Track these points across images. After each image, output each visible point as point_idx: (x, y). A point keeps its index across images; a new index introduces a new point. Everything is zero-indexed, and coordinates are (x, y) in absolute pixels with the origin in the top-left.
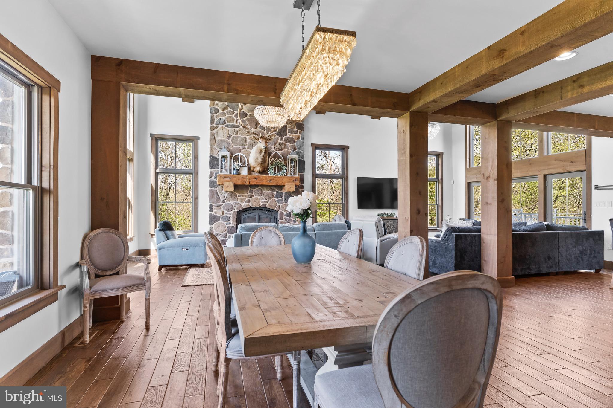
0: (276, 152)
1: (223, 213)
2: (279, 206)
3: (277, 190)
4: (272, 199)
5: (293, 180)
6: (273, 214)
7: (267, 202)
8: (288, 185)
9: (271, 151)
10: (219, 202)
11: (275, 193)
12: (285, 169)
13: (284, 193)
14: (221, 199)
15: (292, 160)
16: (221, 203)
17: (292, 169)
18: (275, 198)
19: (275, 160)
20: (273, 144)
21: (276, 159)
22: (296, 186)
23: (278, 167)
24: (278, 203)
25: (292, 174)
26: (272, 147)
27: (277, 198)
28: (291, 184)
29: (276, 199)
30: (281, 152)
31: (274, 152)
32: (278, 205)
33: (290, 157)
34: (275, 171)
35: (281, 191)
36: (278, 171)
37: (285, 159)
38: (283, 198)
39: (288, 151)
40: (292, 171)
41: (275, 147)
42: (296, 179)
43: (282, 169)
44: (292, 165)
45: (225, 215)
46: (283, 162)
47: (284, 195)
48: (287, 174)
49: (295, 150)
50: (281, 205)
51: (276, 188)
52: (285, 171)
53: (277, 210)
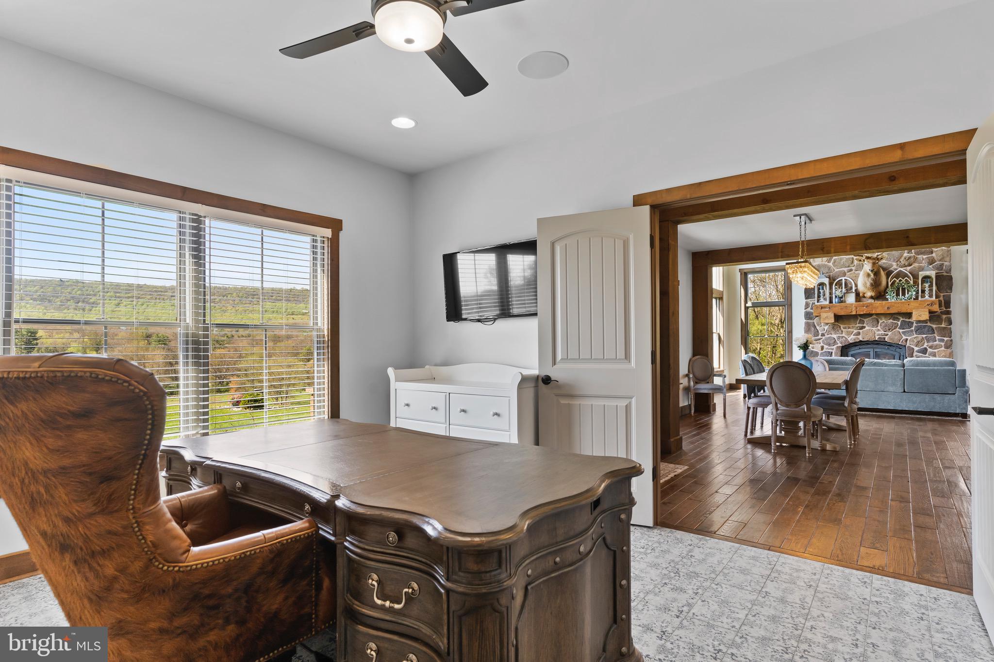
0: (900, 269)
1: (822, 348)
2: (907, 340)
3: (902, 319)
4: (894, 330)
5: (926, 304)
6: (898, 350)
7: (887, 335)
8: (917, 313)
9: (891, 269)
10: (818, 335)
11: (899, 323)
12: (914, 291)
13: (915, 322)
14: (820, 333)
15: (926, 278)
16: (820, 337)
17: (927, 289)
18: (899, 328)
19: (898, 281)
20: (894, 260)
21: (900, 278)
22: (930, 312)
23: (904, 290)
24: (905, 335)
25: (927, 297)
26: (894, 264)
27: (903, 329)
28: (923, 310)
29: (901, 331)
30: (908, 268)
31: (896, 269)
32: (904, 337)
33: (922, 274)
34: (898, 295)
35: (910, 320)
36: (904, 294)
37: (915, 277)
38: (913, 328)
39: (921, 266)
40: (927, 292)
41: (898, 263)
42: (932, 304)
43: (908, 291)
44: (927, 285)
45: (825, 350)
46: (912, 282)
47: (915, 324)
48: (917, 298)
49: (934, 263)
50: (909, 338)
51: (900, 316)
52: (914, 293)
53: (904, 344)
